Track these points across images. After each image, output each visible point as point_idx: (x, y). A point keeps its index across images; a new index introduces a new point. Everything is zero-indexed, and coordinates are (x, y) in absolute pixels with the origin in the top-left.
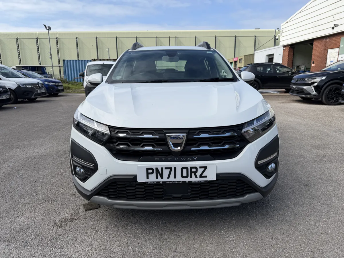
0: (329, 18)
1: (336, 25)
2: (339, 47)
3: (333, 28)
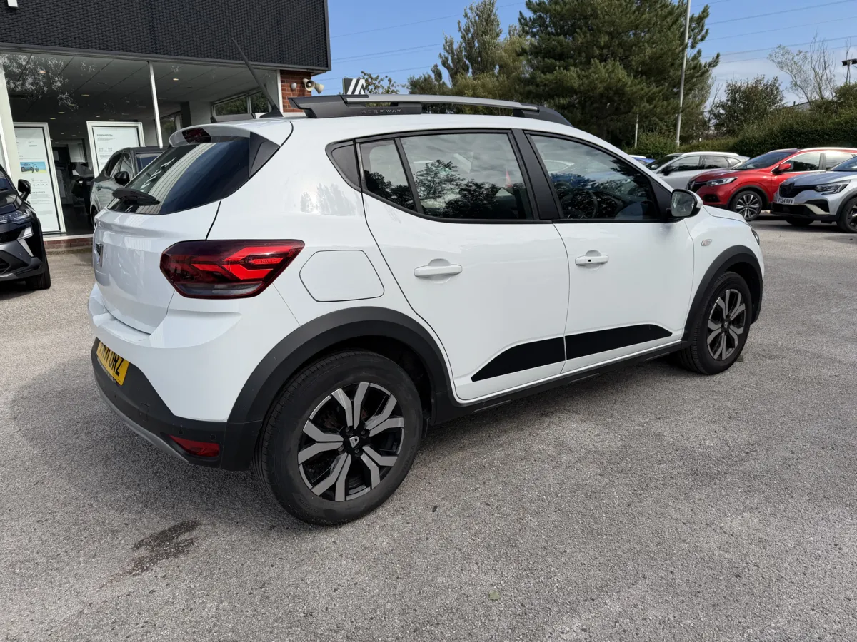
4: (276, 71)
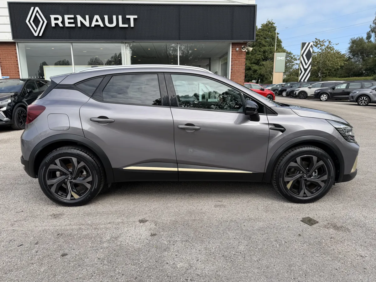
4: (230, 43)
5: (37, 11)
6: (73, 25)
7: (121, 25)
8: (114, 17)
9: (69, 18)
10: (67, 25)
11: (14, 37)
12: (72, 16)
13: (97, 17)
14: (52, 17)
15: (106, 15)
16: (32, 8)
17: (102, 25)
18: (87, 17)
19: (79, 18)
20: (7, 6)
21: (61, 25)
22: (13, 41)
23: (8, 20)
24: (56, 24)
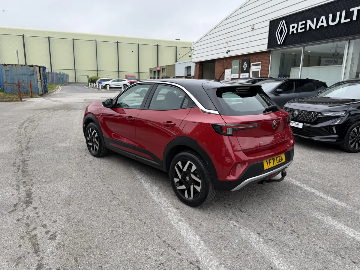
0: (224, 44)
1: (229, 51)
2: (231, 68)
3: (227, 53)
5: (283, 23)
6: (303, 30)
7: (343, 21)
8: (338, 13)
9: (302, 25)
10: (299, 31)
11: (268, 48)
12: (304, 22)
13: (323, 18)
14: (291, 26)
15: (331, 14)
16: (281, 22)
17: (325, 25)
18: (315, 19)
19: (309, 22)
20: (269, 24)
21: (295, 32)
22: (268, 50)
23: (267, 35)
24: (293, 32)
